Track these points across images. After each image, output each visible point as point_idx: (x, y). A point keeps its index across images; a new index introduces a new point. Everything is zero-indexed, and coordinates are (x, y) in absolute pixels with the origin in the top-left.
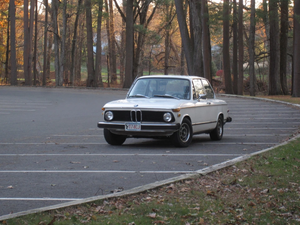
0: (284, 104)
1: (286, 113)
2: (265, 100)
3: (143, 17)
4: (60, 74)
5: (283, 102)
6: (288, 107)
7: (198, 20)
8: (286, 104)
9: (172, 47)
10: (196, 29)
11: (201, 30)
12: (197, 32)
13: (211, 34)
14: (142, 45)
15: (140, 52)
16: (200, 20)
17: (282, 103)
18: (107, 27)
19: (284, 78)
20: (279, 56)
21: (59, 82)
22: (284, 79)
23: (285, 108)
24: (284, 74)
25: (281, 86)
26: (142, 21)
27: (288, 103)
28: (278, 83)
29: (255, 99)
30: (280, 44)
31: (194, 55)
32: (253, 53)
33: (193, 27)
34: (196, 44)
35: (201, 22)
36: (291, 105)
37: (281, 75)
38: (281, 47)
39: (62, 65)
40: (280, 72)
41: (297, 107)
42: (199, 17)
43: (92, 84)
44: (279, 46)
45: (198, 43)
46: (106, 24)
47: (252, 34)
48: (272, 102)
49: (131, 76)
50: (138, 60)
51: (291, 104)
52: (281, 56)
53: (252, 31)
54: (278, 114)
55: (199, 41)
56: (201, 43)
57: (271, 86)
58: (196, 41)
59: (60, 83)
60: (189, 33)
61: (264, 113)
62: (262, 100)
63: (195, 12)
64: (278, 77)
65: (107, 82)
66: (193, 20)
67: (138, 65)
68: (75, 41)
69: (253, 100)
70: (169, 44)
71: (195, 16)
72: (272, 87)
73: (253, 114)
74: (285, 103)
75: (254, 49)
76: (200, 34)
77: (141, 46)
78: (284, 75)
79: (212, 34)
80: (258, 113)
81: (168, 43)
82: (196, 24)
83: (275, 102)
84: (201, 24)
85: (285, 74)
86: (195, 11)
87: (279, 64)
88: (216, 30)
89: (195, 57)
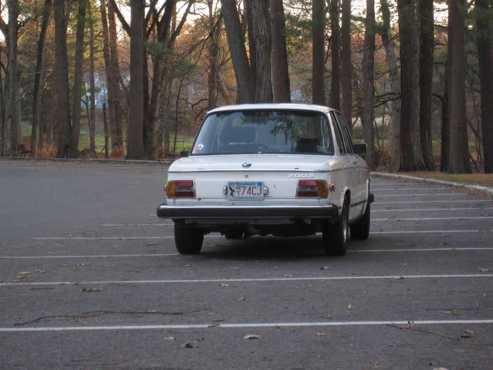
0: (445, 185)
1: (465, 205)
2: (403, 178)
3: (163, 29)
4: (6, 135)
5: (442, 182)
6: (458, 192)
7: (264, 22)
8: (451, 186)
9: (220, 90)
10: (260, 41)
11: (270, 42)
12: (262, 46)
13: (290, 56)
14: (162, 81)
15: (157, 94)
16: (268, 24)
17: (441, 184)
18: (105, 54)
19: (427, 138)
20: (418, 98)
21: (2, 149)
22: (427, 142)
23: (453, 193)
24: (426, 131)
25: (421, 153)
26: (162, 36)
27: (455, 184)
28: (416, 149)
29: (381, 176)
30: (420, 75)
31: (257, 91)
32: (372, 90)
33: (254, 37)
34: (260, 70)
35: (270, 27)
36: (463, 187)
37: (422, 134)
38: (421, 80)
39: (10, 117)
40: (421, 127)
41: (479, 190)
42: (266, 17)
43: (67, 152)
44: (418, 78)
45: (264, 68)
46: (104, 50)
47: (368, 51)
48: (418, 182)
49: (141, 137)
50: (154, 109)
51: (461, 184)
52: (422, 98)
53: (368, 46)
54: (447, 207)
55: (265, 63)
56: (269, 69)
57: (404, 154)
58: (261, 63)
59: (5, 151)
60: (248, 53)
61: (413, 206)
62: (395, 179)
63: (258, 7)
64: (415, 137)
65: (104, 152)
66: (254, 22)
67: (155, 118)
68: (39, 74)
69: (377, 179)
70: (216, 84)
71: (258, 15)
72: (404, 156)
73: (388, 208)
74: (448, 183)
75: (372, 83)
76: (268, 49)
77: (160, 83)
78: (427, 134)
79: (292, 56)
80: (398, 204)
81: (214, 83)
82: (260, 30)
83: (424, 181)
84: (269, 31)
85: (428, 132)
86: (257, 4)
87: (418, 112)
88: (299, 48)
89: (259, 96)
